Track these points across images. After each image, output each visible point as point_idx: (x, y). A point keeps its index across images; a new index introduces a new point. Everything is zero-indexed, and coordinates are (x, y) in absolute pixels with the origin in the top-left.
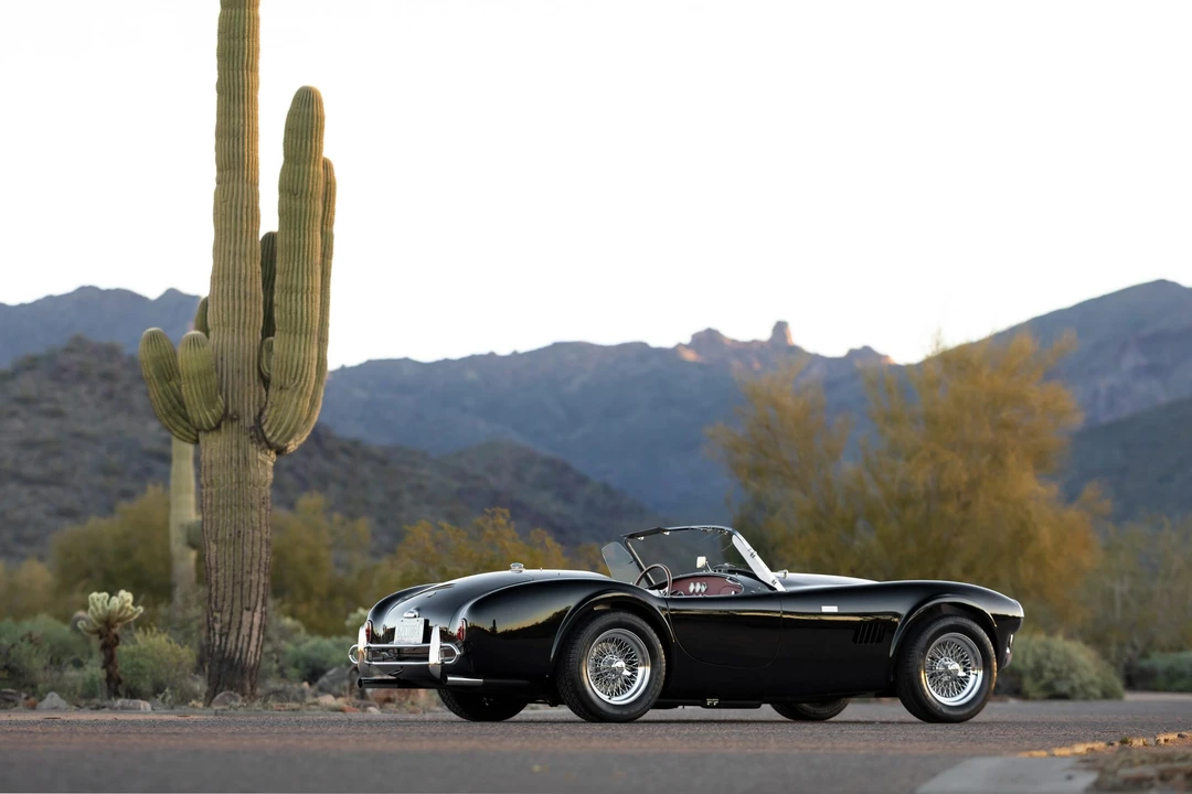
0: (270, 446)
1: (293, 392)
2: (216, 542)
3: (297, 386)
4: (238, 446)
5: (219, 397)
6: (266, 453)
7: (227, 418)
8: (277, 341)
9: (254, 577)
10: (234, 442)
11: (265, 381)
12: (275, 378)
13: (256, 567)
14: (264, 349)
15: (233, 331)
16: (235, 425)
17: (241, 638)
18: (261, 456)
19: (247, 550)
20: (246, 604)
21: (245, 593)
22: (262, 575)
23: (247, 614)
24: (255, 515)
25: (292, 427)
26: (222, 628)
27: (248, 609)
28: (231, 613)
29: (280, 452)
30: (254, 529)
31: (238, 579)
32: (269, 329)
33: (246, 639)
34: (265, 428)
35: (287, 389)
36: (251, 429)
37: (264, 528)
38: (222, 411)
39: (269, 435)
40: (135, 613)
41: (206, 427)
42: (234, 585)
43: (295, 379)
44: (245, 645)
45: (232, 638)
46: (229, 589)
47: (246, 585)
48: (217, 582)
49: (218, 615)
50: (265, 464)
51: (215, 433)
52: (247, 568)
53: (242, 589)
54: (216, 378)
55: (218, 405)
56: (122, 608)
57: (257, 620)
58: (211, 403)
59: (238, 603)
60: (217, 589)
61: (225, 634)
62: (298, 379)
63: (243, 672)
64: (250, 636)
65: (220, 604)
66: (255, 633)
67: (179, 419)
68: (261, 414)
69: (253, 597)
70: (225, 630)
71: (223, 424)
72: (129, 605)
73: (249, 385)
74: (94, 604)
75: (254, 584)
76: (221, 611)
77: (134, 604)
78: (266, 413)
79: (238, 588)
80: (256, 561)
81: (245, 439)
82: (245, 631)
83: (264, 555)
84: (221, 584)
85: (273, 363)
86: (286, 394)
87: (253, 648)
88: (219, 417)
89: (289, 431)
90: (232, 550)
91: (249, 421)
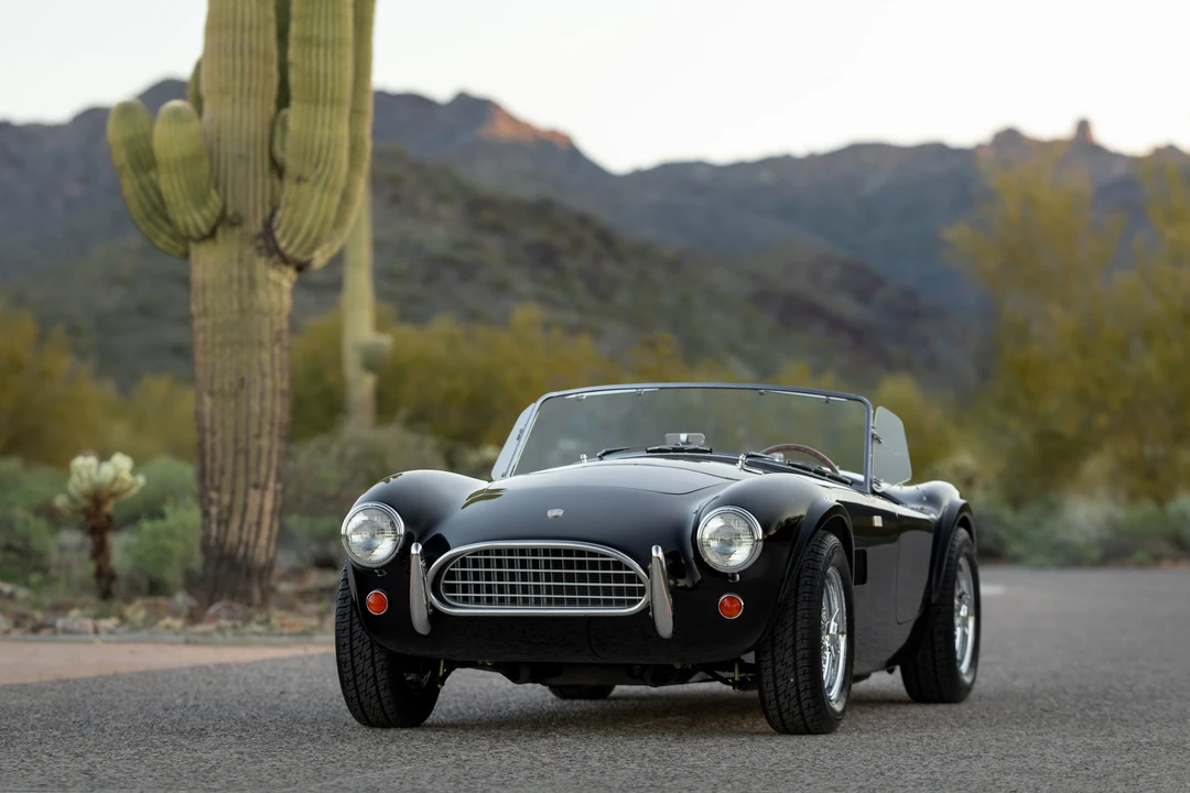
0: (286, 260)
1: (315, 184)
2: (212, 394)
3: (319, 177)
4: (240, 260)
5: (213, 193)
6: (280, 270)
7: (225, 221)
8: (294, 115)
9: (265, 442)
10: (235, 255)
11: (278, 168)
12: (292, 165)
13: (267, 427)
14: (276, 126)
15: (234, 101)
16: (237, 231)
17: (246, 527)
18: (274, 275)
19: (255, 405)
20: (253, 478)
21: (252, 463)
22: (276, 439)
23: (254, 496)
24: (266, 356)
25: (314, 234)
26: (220, 513)
27: (256, 486)
28: (233, 493)
29: (301, 268)
30: (263, 375)
31: (242, 444)
32: (283, 99)
33: (254, 528)
34: (278, 234)
35: (306, 180)
36: (259, 236)
37: (278, 375)
38: (217, 212)
39: (283, 244)
40: (132, 486)
41: (194, 234)
42: (236, 454)
43: (316, 166)
44: (252, 537)
45: (234, 527)
46: (230, 460)
47: (253, 453)
48: (213, 450)
49: (214, 495)
50: (278, 285)
51: (209, 244)
52: (254, 430)
53: (247, 459)
54: (210, 165)
55: (211, 204)
56: (116, 479)
57: (268, 505)
58: (200, 200)
59: (241, 480)
60: (213, 459)
61: (224, 522)
62: (320, 168)
63: (249, 574)
64: (259, 524)
65: (217, 481)
66: (267, 520)
67: (161, 222)
68: (273, 215)
69: (263, 469)
70: (225, 515)
71: (220, 231)
72: (126, 475)
73: (256, 175)
74: (79, 474)
75: (265, 453)
76: (218, 490)
77: (134, 472)
78: (279, 214)
79: (242, 458)
80: (266, 421)
81: (249, 251)
82: (252, 517)
83: (278, 411)
84: (219, 453)
85: (289, 144)
86: (305, 188)
87: (263, 541)
88: (212, 221)
89: (310, 241)
90: (232, 404)
91: (255, 225)
